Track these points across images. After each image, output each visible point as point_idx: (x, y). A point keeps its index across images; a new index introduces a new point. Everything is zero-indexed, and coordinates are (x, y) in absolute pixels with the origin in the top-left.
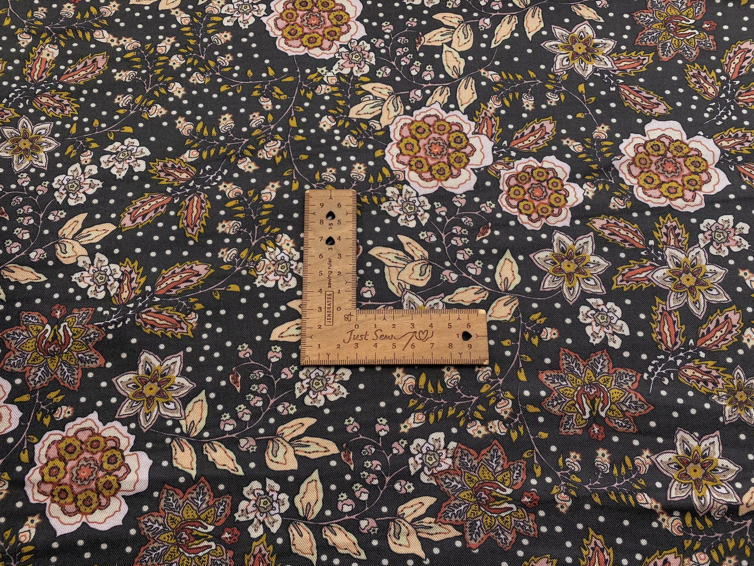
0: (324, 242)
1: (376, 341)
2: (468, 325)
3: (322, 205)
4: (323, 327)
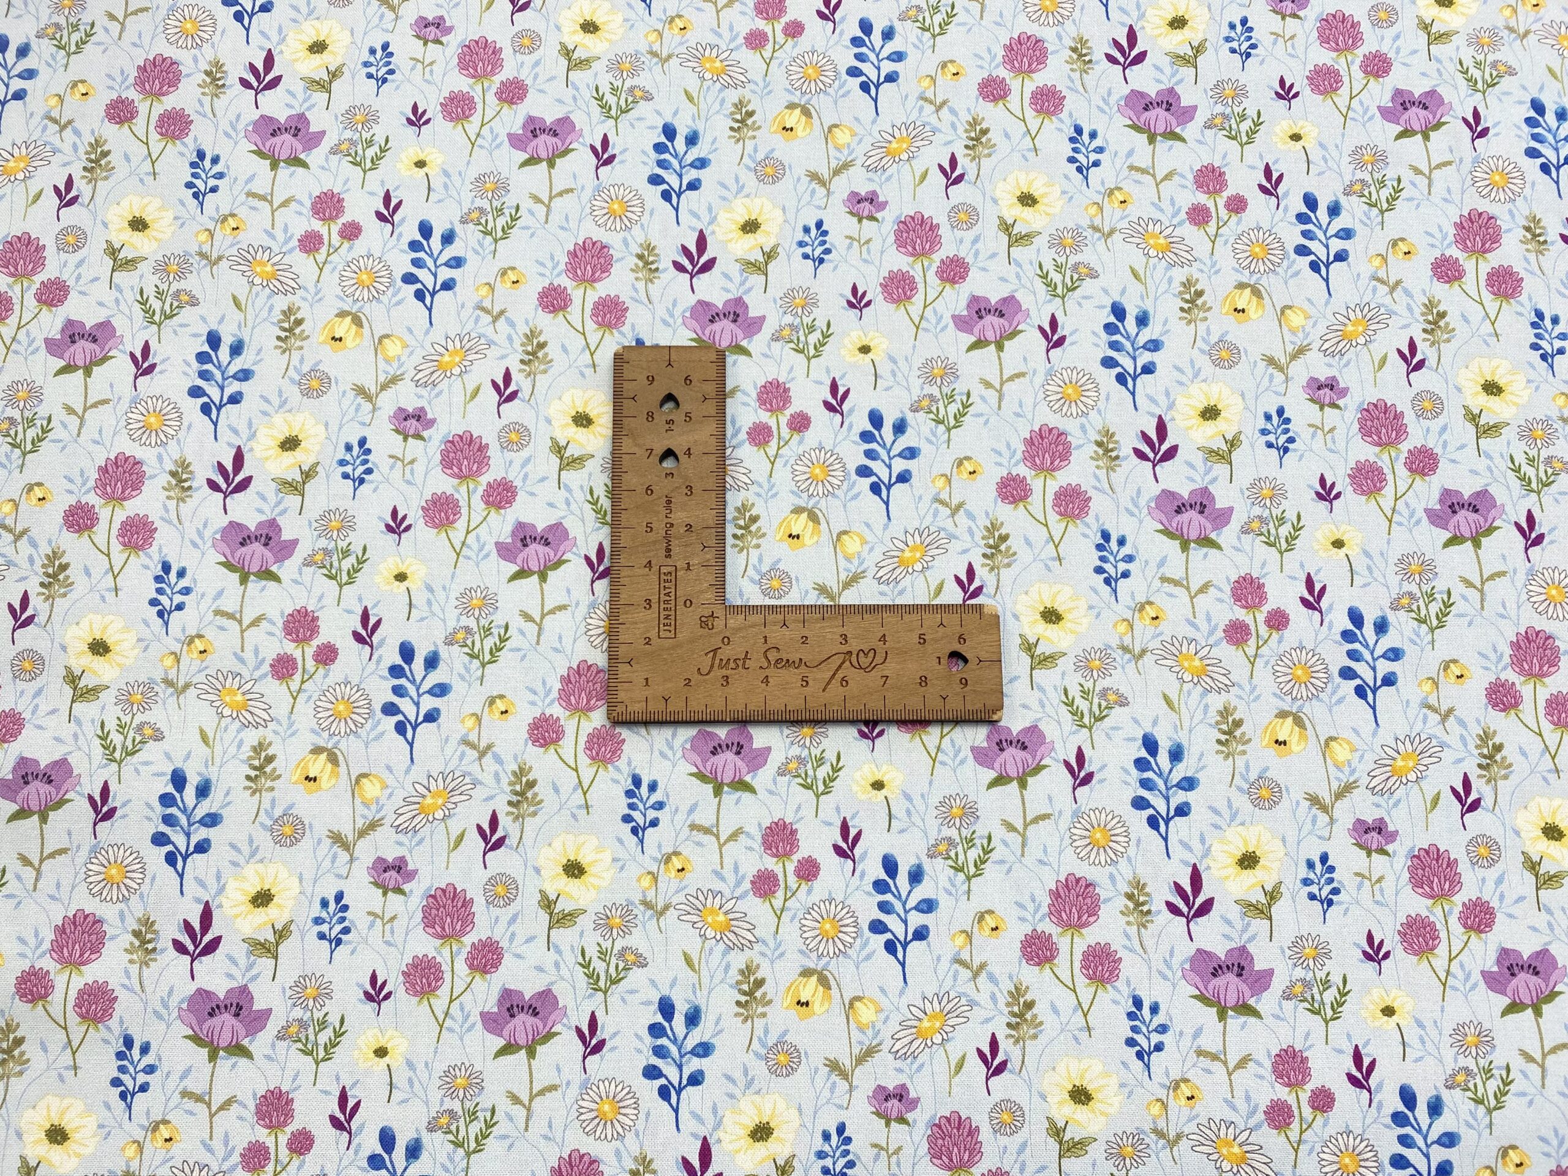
0: (655, 458)
1: (767, 672)
2: (962, 639)
3: (651, 380)
4: (655, 640)
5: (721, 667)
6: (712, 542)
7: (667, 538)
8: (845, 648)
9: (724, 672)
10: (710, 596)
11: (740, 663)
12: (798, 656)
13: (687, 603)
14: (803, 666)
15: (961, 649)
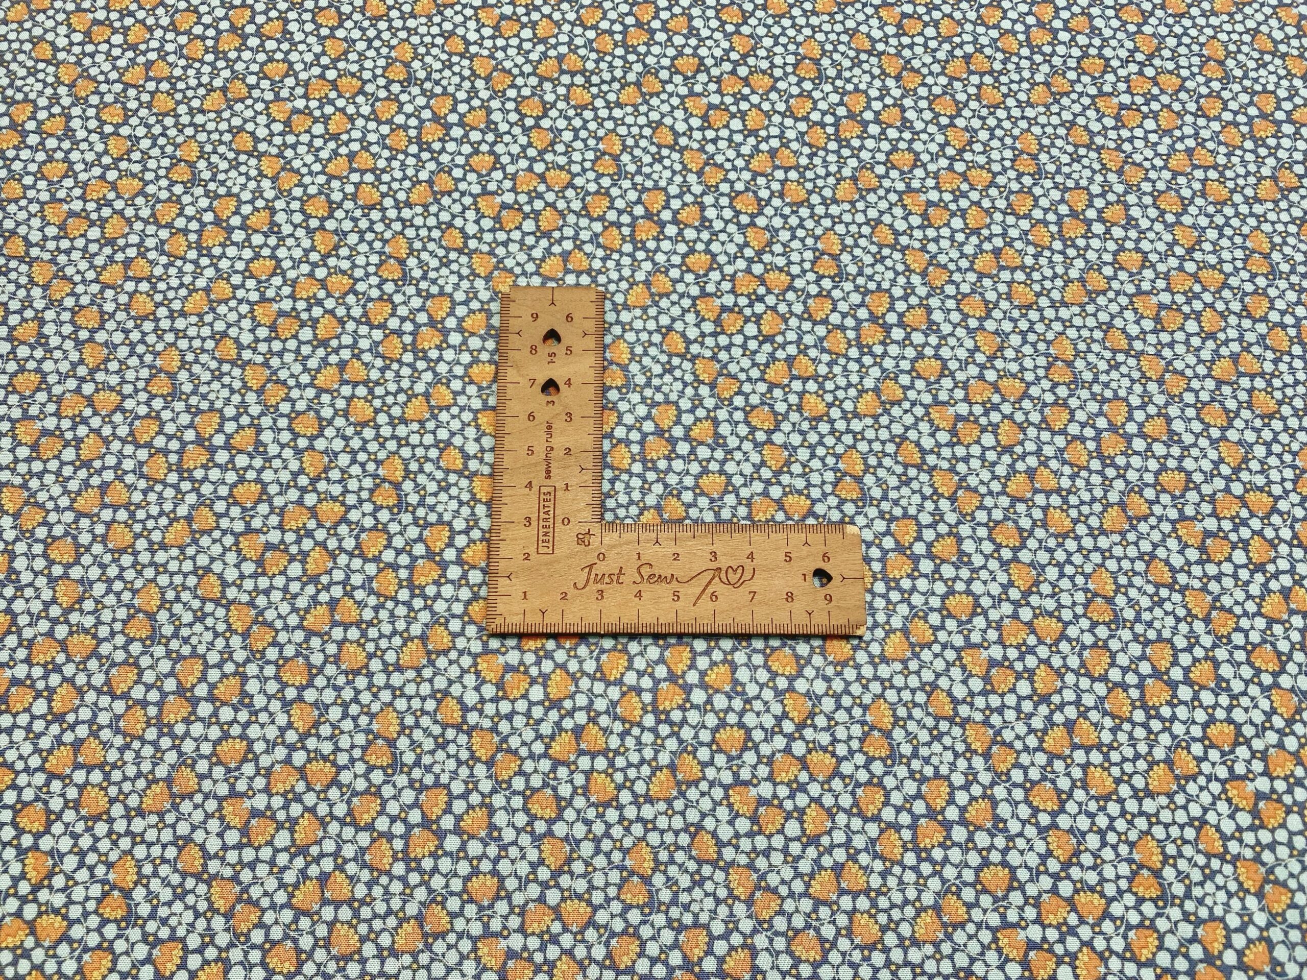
0: (538, 388)
1: (640, 587)
2: (826, 557)
3: (535, 317)
4: (534, 556)
5: (596, 582)
6: (590, 465)
7: (547, 460)
8: (714, 565)
9: (599, 586)
10: (587, 515)
11: (615, 578)
12: (670, 572)
13: (566, 521)
14: (674, 582)
15: (827, 567)
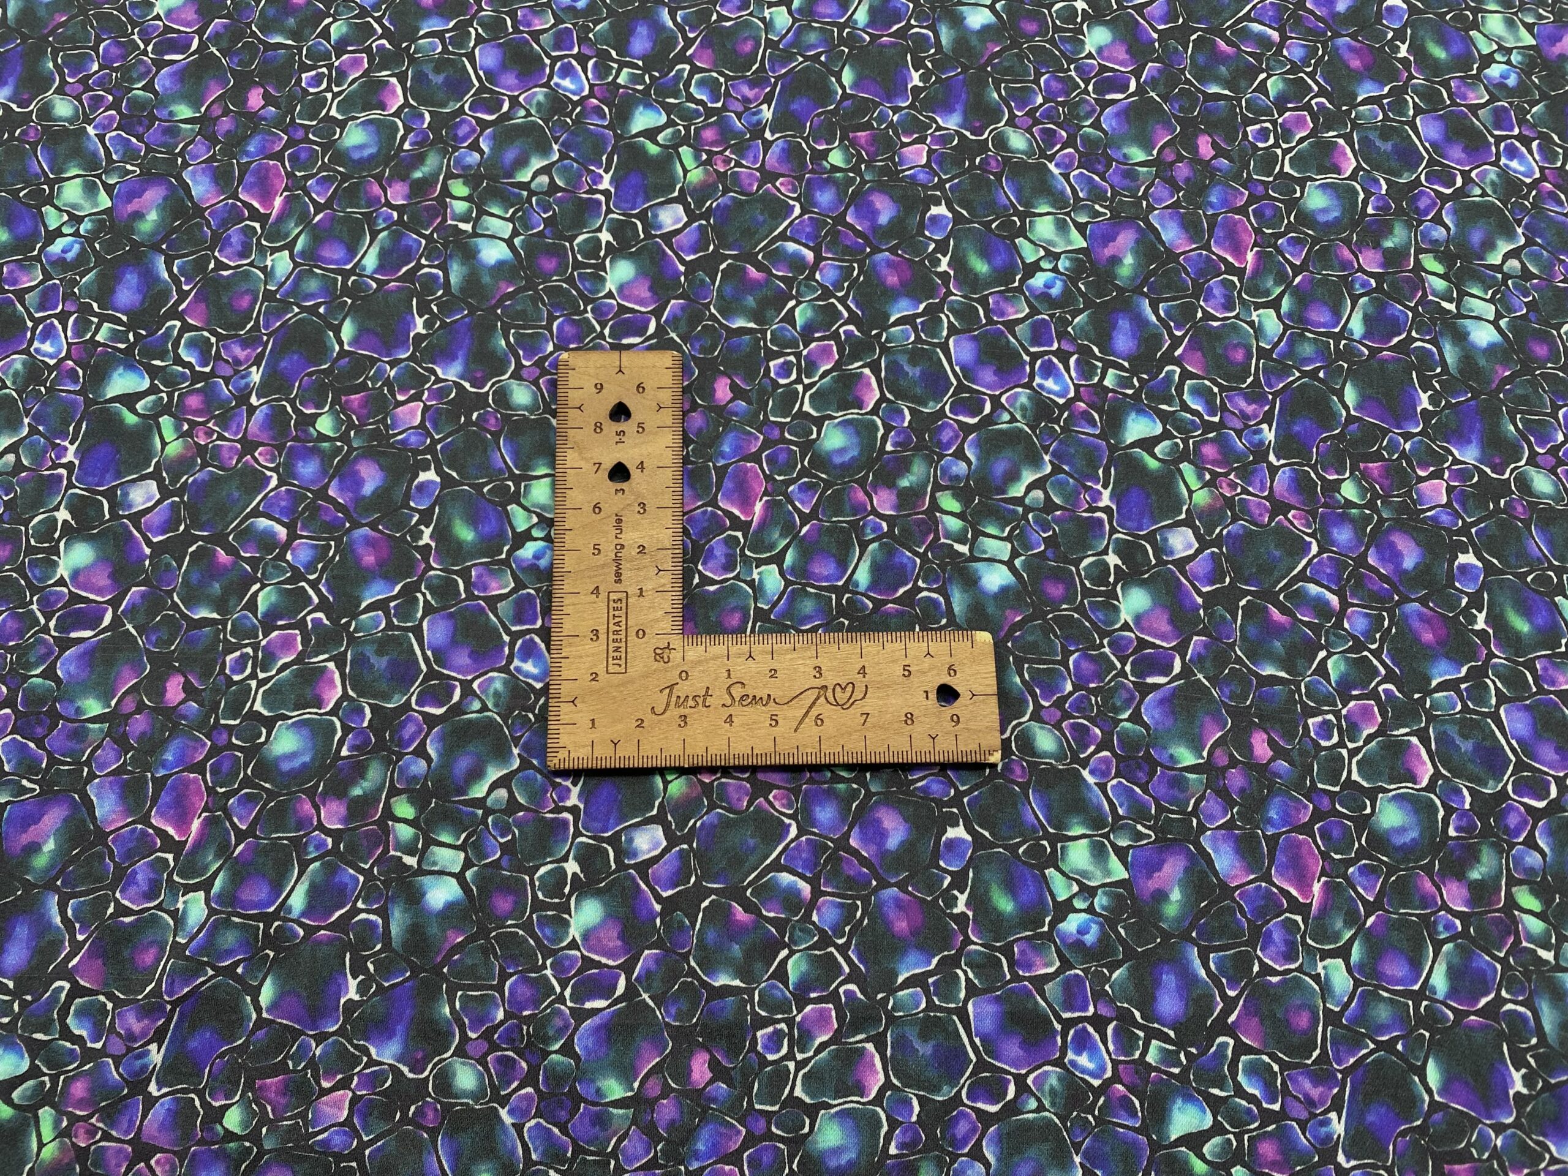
5: (678, 705)
6: (669, 565)
7: (617, 560)
8: (818, 683)
9: (682, 711)
10: (666, 625)
11: (700, 701)
12: (768, 692)
14: (772, 703)
15: (953, 683)
